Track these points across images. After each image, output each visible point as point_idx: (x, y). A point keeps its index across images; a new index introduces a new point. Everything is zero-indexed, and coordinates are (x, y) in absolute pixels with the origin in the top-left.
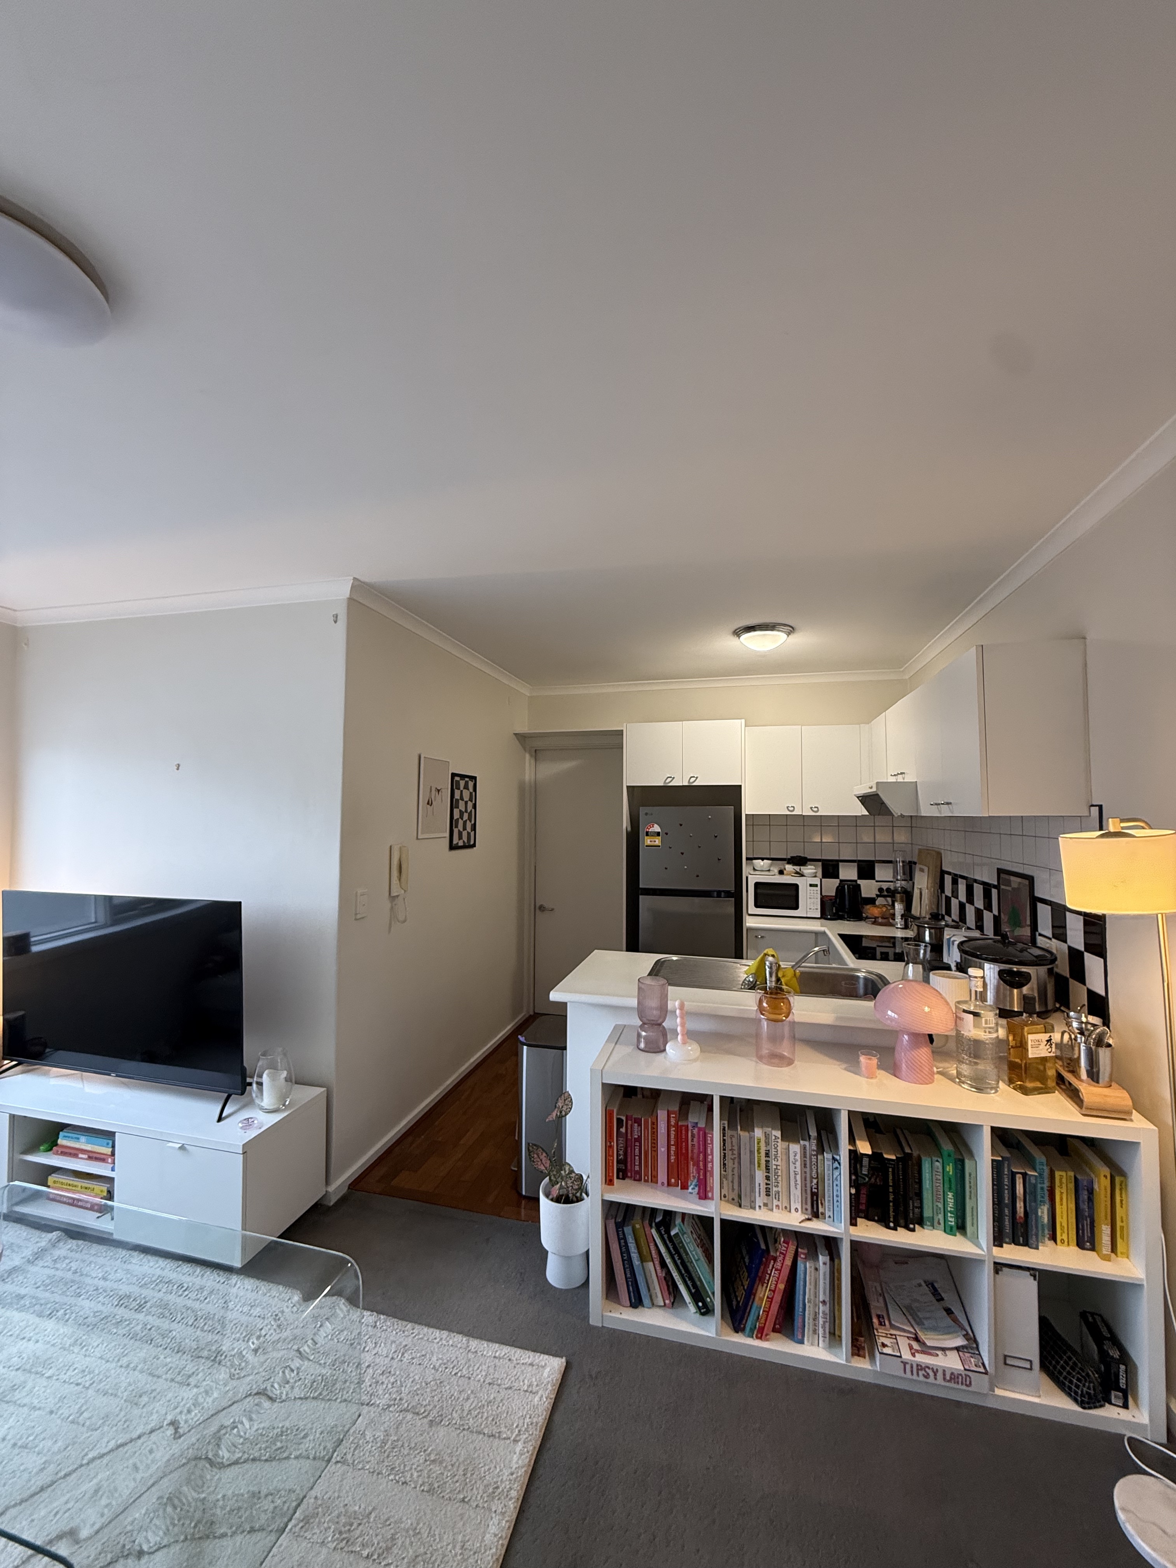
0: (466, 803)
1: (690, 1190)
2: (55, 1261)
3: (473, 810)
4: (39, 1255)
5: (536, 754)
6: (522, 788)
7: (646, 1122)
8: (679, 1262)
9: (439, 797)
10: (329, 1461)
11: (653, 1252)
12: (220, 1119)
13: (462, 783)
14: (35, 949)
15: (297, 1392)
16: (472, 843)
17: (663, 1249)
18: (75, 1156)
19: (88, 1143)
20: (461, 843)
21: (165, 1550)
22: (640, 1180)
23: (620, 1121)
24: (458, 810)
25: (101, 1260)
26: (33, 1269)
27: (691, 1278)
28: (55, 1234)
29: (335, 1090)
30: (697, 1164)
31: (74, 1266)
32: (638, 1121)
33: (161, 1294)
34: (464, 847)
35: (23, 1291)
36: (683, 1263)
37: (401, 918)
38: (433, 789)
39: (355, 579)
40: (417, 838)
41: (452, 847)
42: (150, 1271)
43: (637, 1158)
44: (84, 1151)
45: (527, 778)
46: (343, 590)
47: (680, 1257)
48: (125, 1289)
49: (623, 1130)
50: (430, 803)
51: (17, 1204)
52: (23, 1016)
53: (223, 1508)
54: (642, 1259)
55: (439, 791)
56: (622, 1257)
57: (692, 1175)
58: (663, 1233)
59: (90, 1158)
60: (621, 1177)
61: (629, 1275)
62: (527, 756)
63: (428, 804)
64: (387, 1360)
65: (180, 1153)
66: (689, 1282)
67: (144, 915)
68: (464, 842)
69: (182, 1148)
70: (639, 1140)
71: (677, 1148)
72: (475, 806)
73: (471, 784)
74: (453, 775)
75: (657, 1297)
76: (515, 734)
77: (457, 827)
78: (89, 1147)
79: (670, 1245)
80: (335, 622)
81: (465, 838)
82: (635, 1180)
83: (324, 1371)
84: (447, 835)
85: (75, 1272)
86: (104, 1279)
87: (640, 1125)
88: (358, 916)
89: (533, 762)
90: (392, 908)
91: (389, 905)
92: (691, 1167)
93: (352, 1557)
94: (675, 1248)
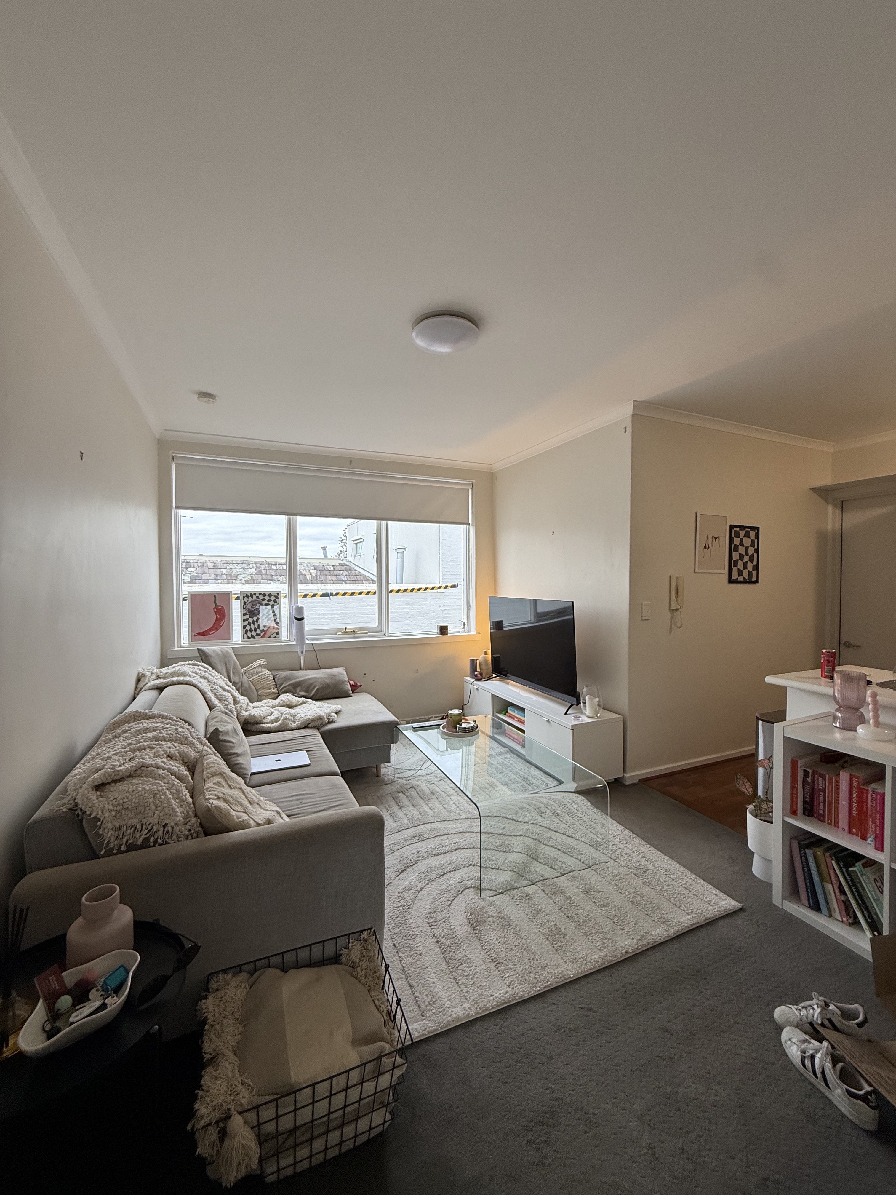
0: (747, 548)
1: (869, 841)
2: (505, 758)
3: (755, 555)
4: (500, 754)
5: (842, 506)
6: (822, 537)
7: (830, 779)
8: (856, 893)
9: (716, 543)
10: (589, 867)
11: (833, 878)
12: (566, 714)
13: (742, 533)
14: (505, 629)
15: (583, 839)
16: (754, 579)
17: (842, 880)
18: (513, 719)
19: (517, 714)
20: (741, 579)
21: (520, 854)
22: (824, 821)
23: (806, 774)
24: (737, 554)
25: (520, 764)
26: (497, 757)
27: (867, 908)
28: (506, 749)
29: (628, 719)
30: (874, 822)
31: (511, 762)
32: (823, 777)
33: (539, 784)
34: (744, 582)
35: (493, 763)
36: (860, 894)
37: (679, 625)
38: (710, 538)
39: (634, 401)
40: (695, 572)
41: (731, 581)
42: (537, 775)
43: (821, 804)
44: (517, 717)
45: (830, 527)
46: (628, 410)
47: (857, 890)
48: (526, 776)
49: (809, 779)
50: (706, 547)
51: (496, 734)
52: (499, 657)
53: (543, 855)
54: (822, 880)
55: (716, 538)
56: (803, 870)
57: (871, 830)
58: (842, 866)
59: (518, 721)
60: (807, 814)
61: (808, 884)
62: (830, 508)
63: (705, 547)
64: (631, 852)
65: (547, 723)
66: (865, 912)
67: (552, 619)
68: (744, 578)
69: (548, 721)
70: (823, 790)
71: (858, 805)
72: (757, 551)
73: (752, 534)
74: (732, 527)
75: (835, 912)
76: (813, 489)
77: (736, 565)
78: (518, 716)
79: (848, 877)
80: (625, 432)
81: (745, 573)
82: (819, 820)
83: (598, 839)
84: (726, 571)
85: (511, 764)
86: (520, 770)
87: (824, 779)
88: (644, 618)
89: (838, 512)
90: (672, 618)
91: (670, 616)
92: (870, 823)
93: (588, 898)
94: (852, 880)
